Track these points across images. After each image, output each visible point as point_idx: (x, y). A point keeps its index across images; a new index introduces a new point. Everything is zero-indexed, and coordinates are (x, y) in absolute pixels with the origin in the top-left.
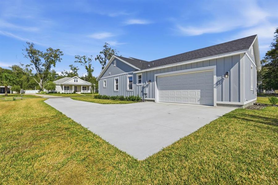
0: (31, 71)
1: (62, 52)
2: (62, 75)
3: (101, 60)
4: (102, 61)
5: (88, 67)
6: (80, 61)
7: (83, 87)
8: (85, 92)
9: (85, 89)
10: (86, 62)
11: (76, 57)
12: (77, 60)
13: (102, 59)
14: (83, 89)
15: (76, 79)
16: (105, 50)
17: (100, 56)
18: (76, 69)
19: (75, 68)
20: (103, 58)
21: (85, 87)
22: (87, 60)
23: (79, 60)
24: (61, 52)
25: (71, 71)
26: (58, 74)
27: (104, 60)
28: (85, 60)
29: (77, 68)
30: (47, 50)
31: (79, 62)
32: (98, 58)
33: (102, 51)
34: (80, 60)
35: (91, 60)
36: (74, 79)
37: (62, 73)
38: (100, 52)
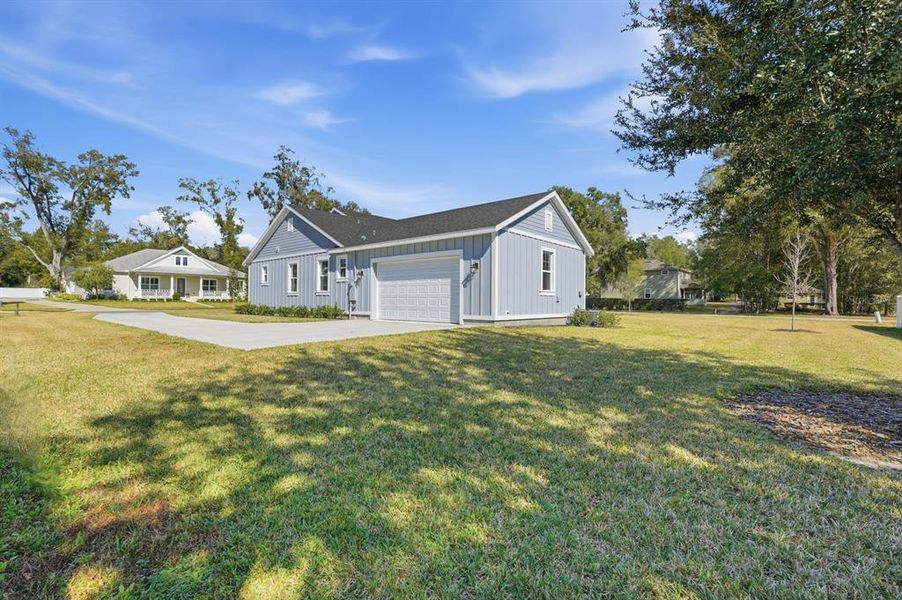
0: (19, 222)
1: (134, 166)
2: (132, 238)
3: (266, 197)
4: (270, 201)
5: (224, 218)
6: (197, 196)
7: (206, 282)
8: (210, 298)
9: (212, 289)
10: (217, 202)
11: (183, 185)
12: (185, 192)
13: (270, 196)
14: (205, 289)
15: (182, 257)
16: (278, 167)
17: (263, 185)
18: (184, 222)
19: (179, 219)
20: (273, 194)
21: (213, 282)
22: (220, 194)
23: (192, 195)
24: (129, 166)
25: (166, 227)
26: (116, 237)
27: (276, 197)
28: (213, 195)
29: (186, 219)
30: (82, 157)
31: (194, 199)
32: (257, 192)
33: (271, 171)
34: (198, 193)
35: (234, 194)
36: (175, 256)
37: (132, 231)
38: (265, 175)
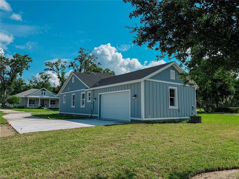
1: (31, 58)
2: (31, 84)
5: (61, 76)
6: (52, 68)
7: (51, 101)
8: (52, 107)
9: (54, 104)
10: (58, 70)
11: (46, 65)
12: (48, 67)
13: (77, 67)
14: (51, 104)
15: (43, 91)
16: (80, 56)
17: (74, 63)
19: (46, 77)
21: (55, 101)
22: (59, 67)
23: (50, 68)
24: (29, 59)
25: (42, 80)
26: (25, 84)
27: (79, 67)
28: (57, 67)
29: (48, 77)
30: (14, 56)
31: (51, 70)
32: (72, 65)
33: (77, 58)
34: (52, 67)
35: (64, 67)
36: (41, 91)
37: (31, 82)
38: (75, 59)
